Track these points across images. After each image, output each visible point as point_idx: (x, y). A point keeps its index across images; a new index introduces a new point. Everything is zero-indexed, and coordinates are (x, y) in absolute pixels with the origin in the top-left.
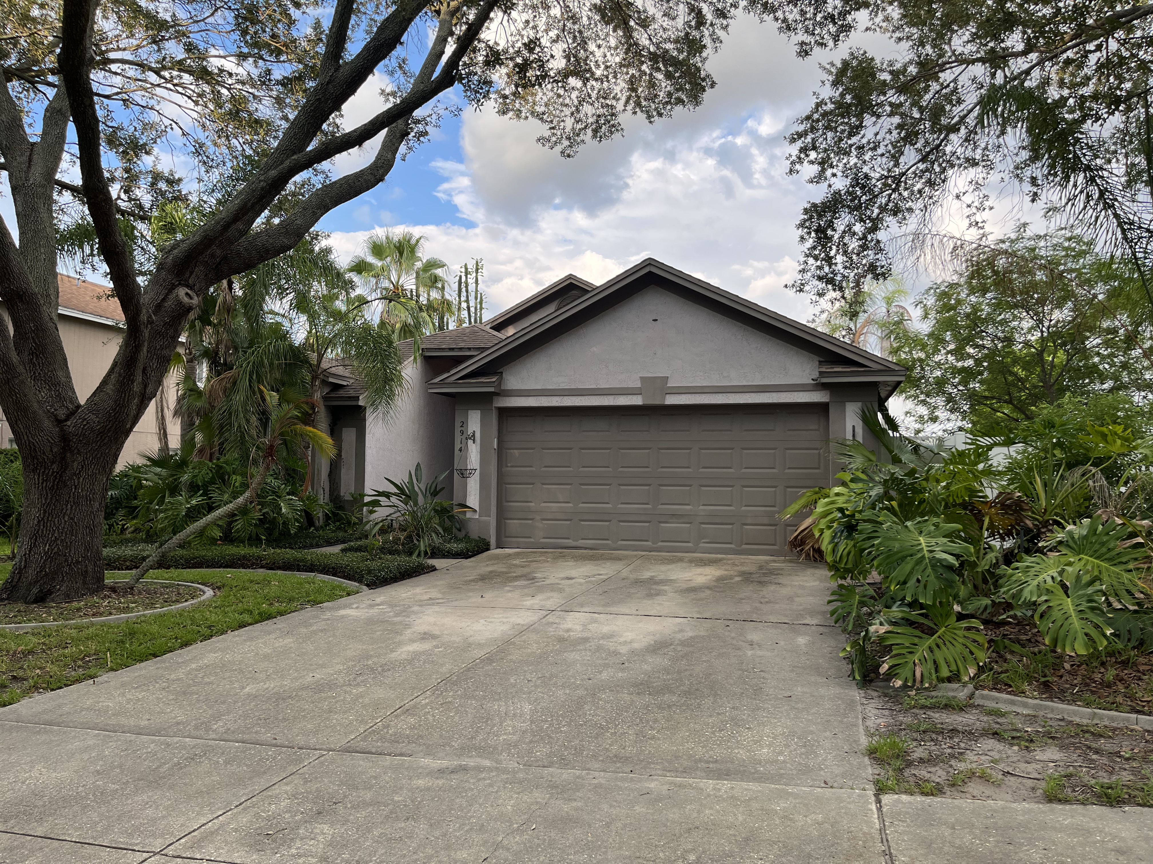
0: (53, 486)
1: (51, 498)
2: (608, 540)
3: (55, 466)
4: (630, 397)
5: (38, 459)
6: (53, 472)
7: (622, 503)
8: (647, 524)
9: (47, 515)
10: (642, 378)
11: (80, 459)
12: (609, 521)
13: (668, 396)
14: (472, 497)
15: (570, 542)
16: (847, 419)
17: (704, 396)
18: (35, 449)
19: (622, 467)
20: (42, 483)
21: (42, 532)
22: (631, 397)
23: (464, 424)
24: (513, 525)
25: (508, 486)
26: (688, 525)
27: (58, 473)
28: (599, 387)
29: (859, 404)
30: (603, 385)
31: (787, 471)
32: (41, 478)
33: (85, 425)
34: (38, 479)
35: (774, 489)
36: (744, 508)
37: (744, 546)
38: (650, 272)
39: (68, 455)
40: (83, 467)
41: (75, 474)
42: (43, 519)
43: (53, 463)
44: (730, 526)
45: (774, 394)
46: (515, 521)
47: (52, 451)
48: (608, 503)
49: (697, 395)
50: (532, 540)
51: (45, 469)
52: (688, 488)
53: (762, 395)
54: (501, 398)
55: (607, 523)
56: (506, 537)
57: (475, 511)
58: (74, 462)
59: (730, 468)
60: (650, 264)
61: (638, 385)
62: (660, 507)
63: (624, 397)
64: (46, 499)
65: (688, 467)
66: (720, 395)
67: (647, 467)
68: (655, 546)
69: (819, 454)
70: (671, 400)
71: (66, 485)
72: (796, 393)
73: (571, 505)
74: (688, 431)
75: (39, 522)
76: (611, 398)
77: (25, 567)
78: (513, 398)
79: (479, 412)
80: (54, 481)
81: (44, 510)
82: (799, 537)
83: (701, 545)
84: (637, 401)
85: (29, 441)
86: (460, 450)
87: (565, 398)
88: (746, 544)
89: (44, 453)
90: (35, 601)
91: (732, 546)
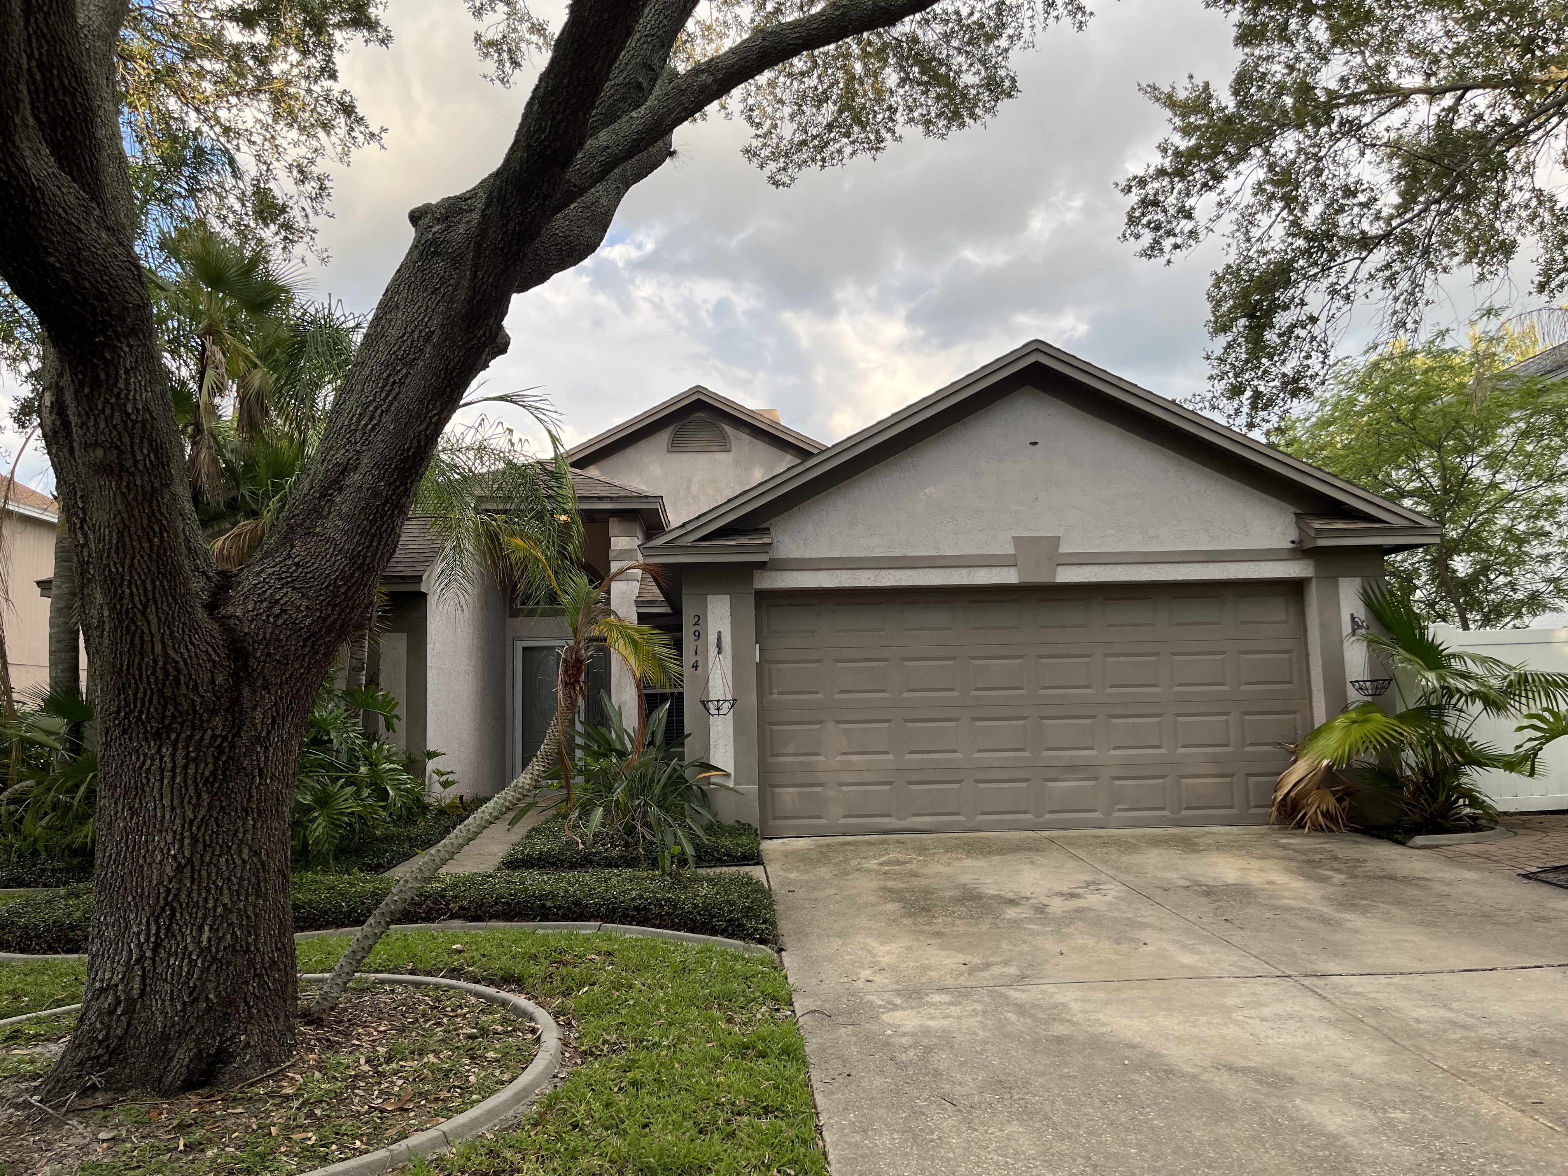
0: (214, 773)
1: (210, 806)
2: (957, 814)
3: (218, 721)
4: (995, 570)
5: (177, 705)
6: (214, 737)
7: (980, 751)
8: (1024, 784)
9: (200, 847)
10: (1015, 539)
11: (268, 701)
12: (959, 782)
13: (1060, 568)
14: (721, 750)
15: (891, 822)
16: (1342, 604)
17: (1119, 568)
18: (177, 680)
19: (976, 689)
20: (186, 767)
21: (189, 896)
22: (997, 570)
23: (700, 620)
24: (788, 796)
25: (775, 728)
26: (1092, 783)
27: (224, 739)
28: (941, 553)
29: (1358, 581)
30: (949, 551)
31: (1244, 688)
32: (180, 753)
33: (277, 617)
34: (173, 755)
35: (1224, 718)
36: (1181, 751)
37: (1184, 813)
38: (1037, 364)
39: (246, 692)
40: (273, 718)
41: (258, 739)
42: (190, 861)
43: (214, 712)
44: (1160, 781)
45: (1230, 566)
46: (791, 790)
47: (213, 682)
48: (955, 751)
49: (1108, 567)
50: (823, 821)
51: (194, 728)
52: (1089, 721)
53: (1211, 566)
54: (766, 574)
55: (956, 786)
56: (775, 818)
57: (728, 775)
58: (254, 709)
59: (1155, 686)
60: (1037, 350)
61: (1011, 550)
62: (1044, 753)
63: (986, 570)
64: (196, 807)
65: (1087, 687)
66: (1146, 567)
67: (1020, 688)
68: (1040, 820)
69: (1290, 659)
70: (1067, 575)
71: (240, 769)
72: (1262, 564)
73: (890, 757)
74: (1084, 626)
75: (179, 869)
76: (964, 572)
77: (142, 994)
78: (789, 573)
79: (726, 599)
80: (216, 758)
81: (193, 837)
82: (1292, 794)
83: (1116, 814)
84: (1009, 577)
85: (166, 656)
86: (695, 666)
87: (883, 572)
88: (1187, 808)
89: (196, 688)
90: (189, 1085)
91: (1165, 813)
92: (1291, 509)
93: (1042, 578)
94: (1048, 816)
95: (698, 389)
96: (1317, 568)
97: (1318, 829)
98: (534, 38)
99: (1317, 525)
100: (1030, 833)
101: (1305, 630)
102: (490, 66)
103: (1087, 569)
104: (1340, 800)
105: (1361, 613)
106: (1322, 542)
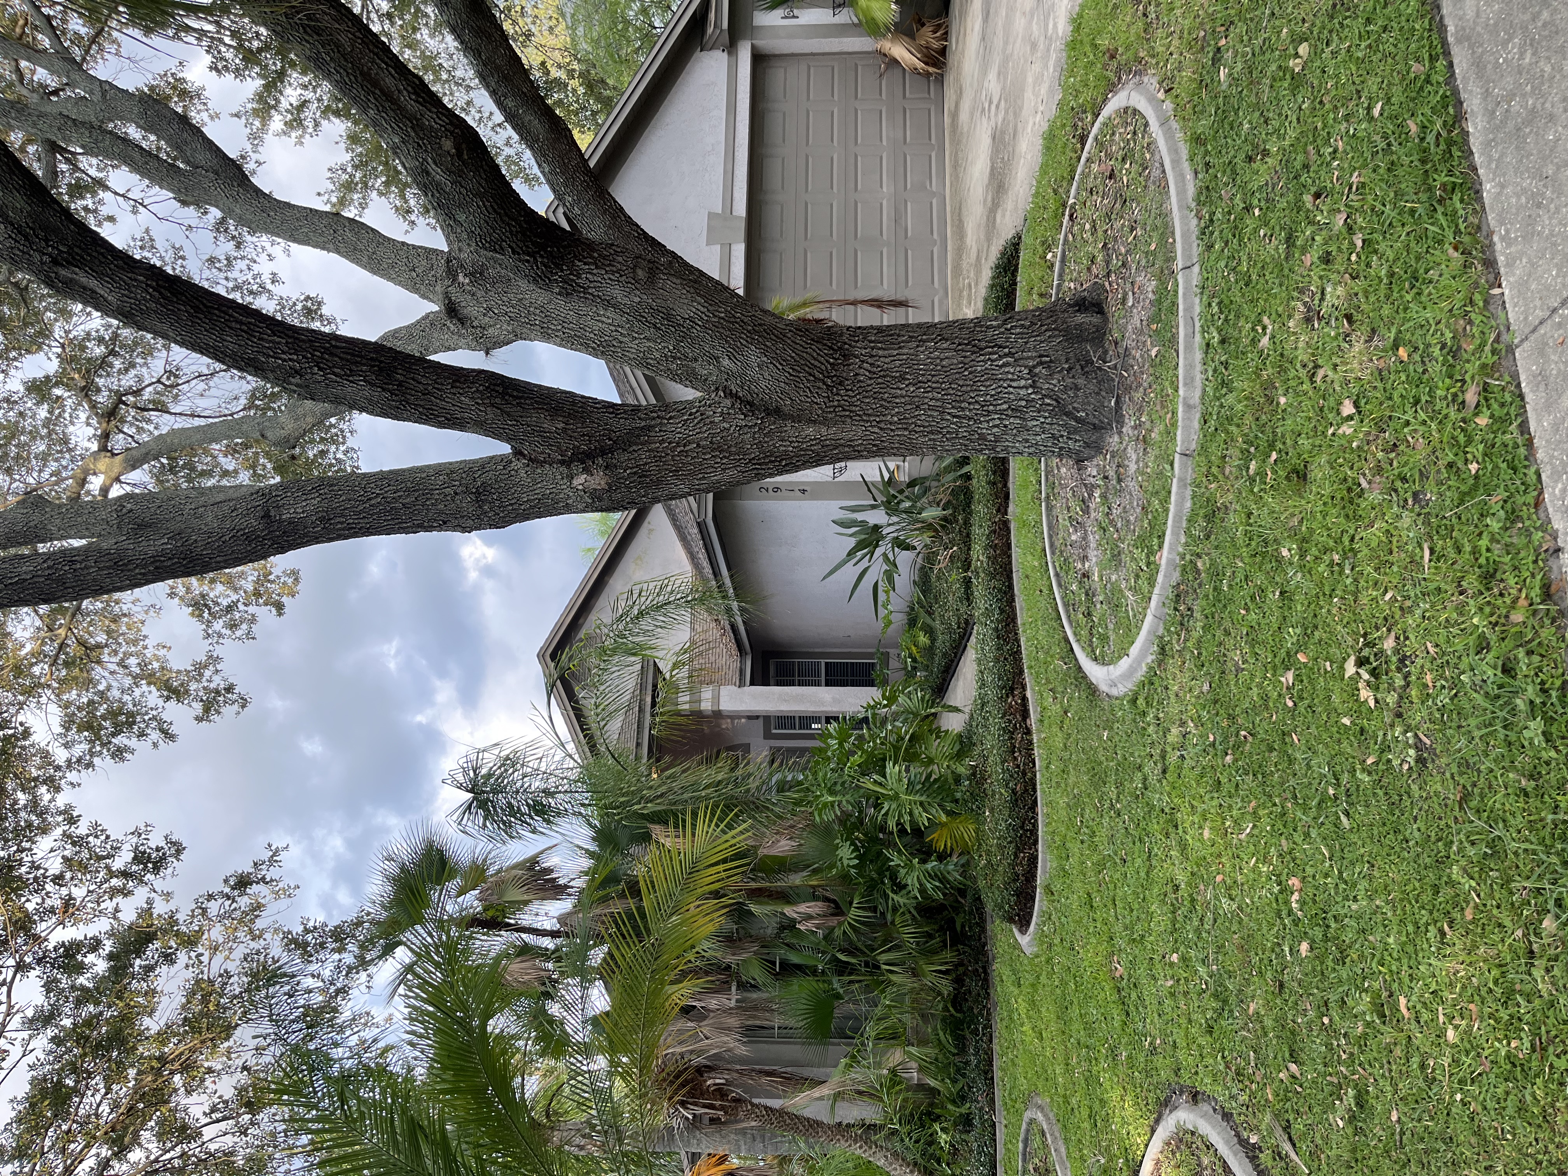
8: (909, 252)
13: (734, 213)
16: (773, 25)
26: (909, 205)
29: (756, 13)
31: (836, 98)
35: (859, 113)
36: (884, 142)
37: (933, 141)
44: (908, 157)
52: (859, 205)
59: (832, 158)
62: (885, 238)
65: (832, 204)
67: (831, 253)
68: (938, 241)
69: (815, 69)
70: (740, 211)
72: (739, 75)
83: (934, 188)
88: (930, 139)
91: (933, 155)
92: (698, 54)
93: (742, 226)
94: (935, 236)
95: (541, 656)
96: (744, 38)
97: (945, 36)
98: (207, 673)
99: (710, 30)
100: (949, 242)
101: (793, 55)
102: (229, 711)
103: (735, 195)
104: (923, 25)
105: (779, 12)
106: (725, 25)
